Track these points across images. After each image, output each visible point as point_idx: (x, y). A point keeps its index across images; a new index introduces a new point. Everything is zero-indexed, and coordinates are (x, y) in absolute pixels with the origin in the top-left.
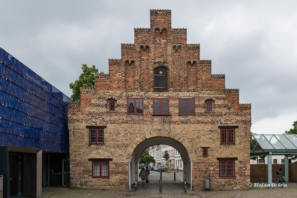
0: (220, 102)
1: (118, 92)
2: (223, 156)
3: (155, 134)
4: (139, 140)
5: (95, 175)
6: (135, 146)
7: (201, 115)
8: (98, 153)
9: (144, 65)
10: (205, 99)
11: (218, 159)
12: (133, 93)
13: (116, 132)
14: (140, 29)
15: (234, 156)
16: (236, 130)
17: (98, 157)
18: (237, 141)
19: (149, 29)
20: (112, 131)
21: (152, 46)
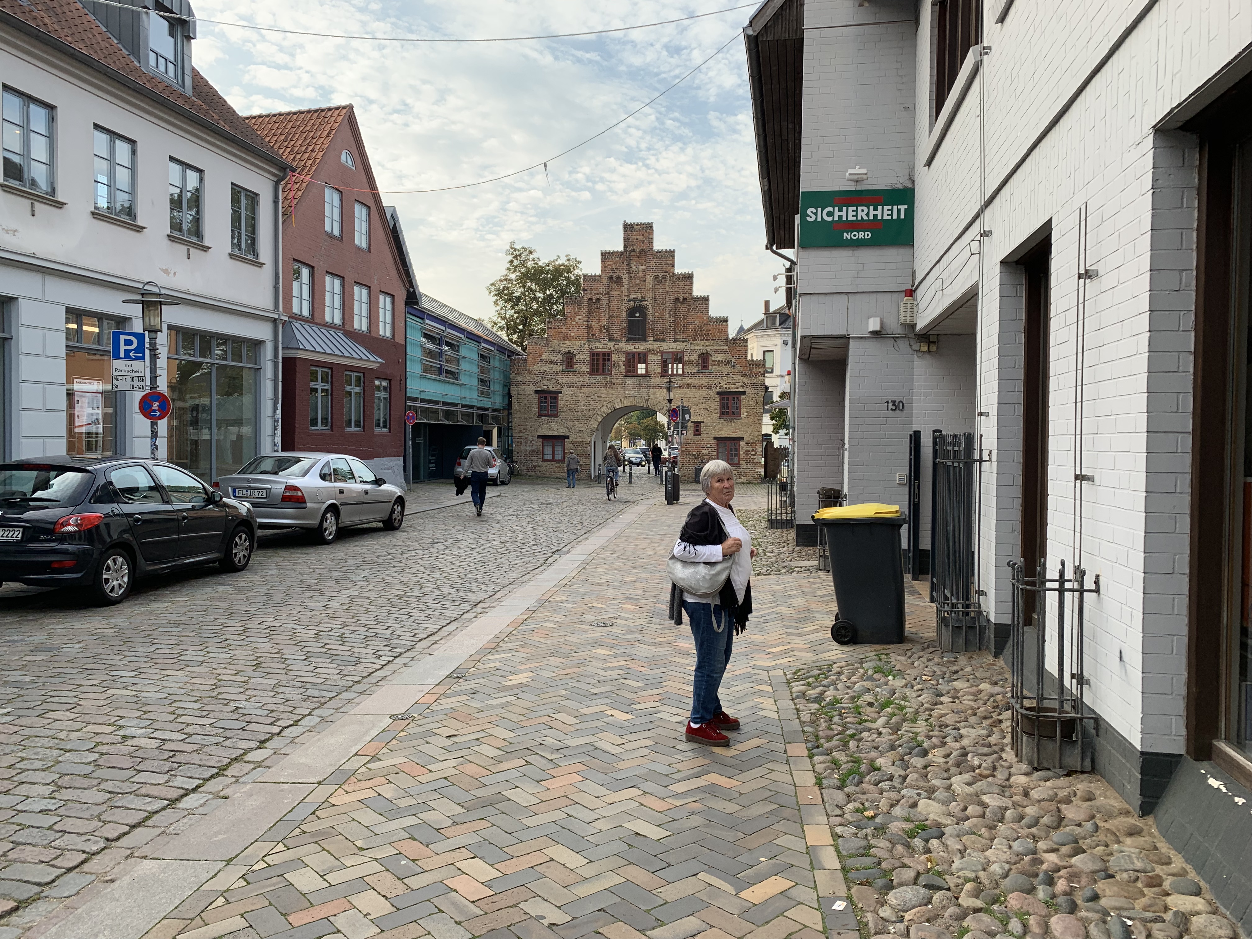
0: (720, 357)
1: (578, 344)
2: (723, 434)
3: (627, 403)
4: (605, 410)
5: (546, 458)
6: (600, 419)
7: (693, 375)
8: (551, 428)
9: (614, 303)
10: (700, 352)
11: (715, 438)
12: (598, 344)
13: (575, 399)
14: (609, 253)
15: (739, 434)
16: (743, 397)
17: (550, 433)
18: (744, 414)
19: (622, 253)
20: (569, 398)
21: (625, 277)
